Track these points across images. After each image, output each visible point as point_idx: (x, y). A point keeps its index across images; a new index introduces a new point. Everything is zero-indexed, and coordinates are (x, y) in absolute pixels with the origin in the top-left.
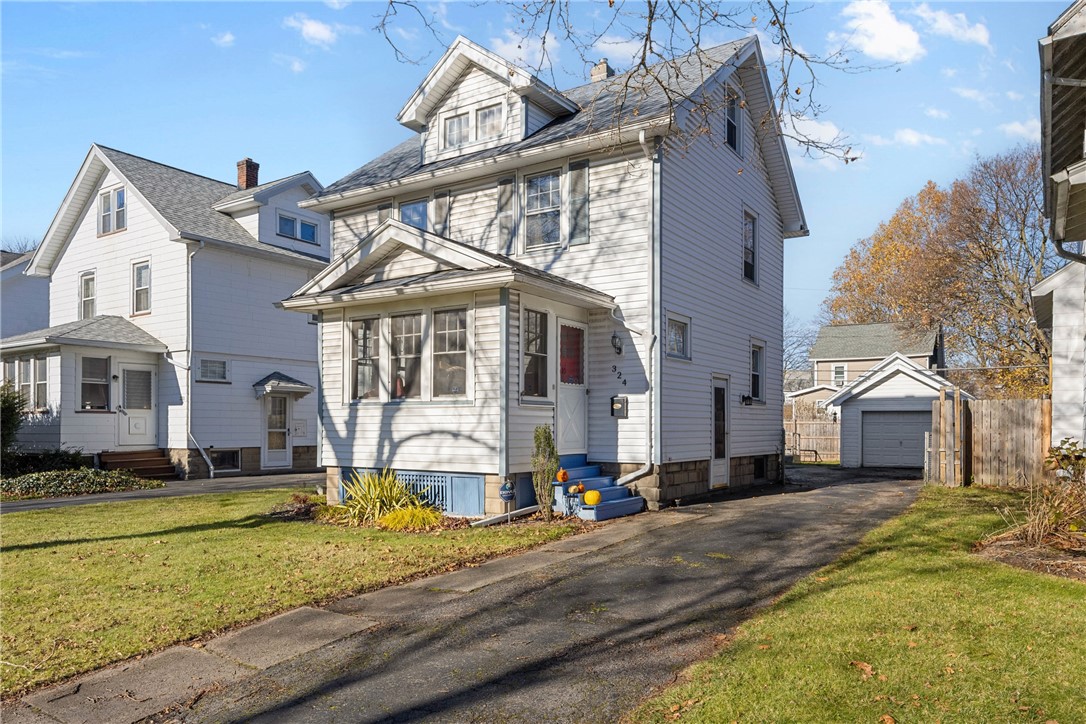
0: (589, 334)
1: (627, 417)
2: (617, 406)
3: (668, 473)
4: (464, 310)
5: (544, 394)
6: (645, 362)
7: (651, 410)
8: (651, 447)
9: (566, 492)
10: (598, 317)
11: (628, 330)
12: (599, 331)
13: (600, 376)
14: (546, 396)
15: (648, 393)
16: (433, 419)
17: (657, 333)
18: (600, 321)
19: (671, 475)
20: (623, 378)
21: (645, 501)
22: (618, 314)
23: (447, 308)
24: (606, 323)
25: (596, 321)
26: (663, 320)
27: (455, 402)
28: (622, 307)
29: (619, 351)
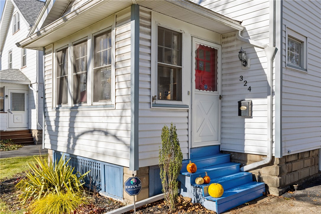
0: (222, 53)
1: (251, 117)
2: (243, 108)
3: (287, 163)
4: (110, 31)
5: (180, 99)
6: (267, 72)
7: (272, 111)
8: (272, 142)
9: (193, 183)
10: (229, 39)
11: (253, 46)
12: (229, 50)
13: (230, 85)
14: (181, 100)
15: (269, 97)
16: (95, 119)
17: (278, 46)
18: (230, 42)
19: (290, 164)
20: (248, 85)
21: (266, 187)
22: (244, 35)
23: (101, 32)
24: (235, 43)
25: (227, 42)
26: (284, 35)
27: (105, 106)
28: (247, 28)
29: (245, 63)
